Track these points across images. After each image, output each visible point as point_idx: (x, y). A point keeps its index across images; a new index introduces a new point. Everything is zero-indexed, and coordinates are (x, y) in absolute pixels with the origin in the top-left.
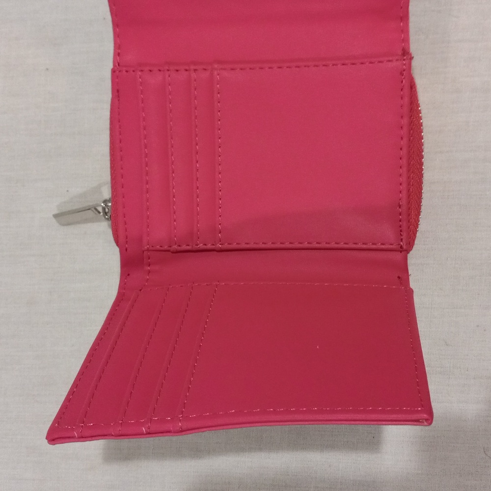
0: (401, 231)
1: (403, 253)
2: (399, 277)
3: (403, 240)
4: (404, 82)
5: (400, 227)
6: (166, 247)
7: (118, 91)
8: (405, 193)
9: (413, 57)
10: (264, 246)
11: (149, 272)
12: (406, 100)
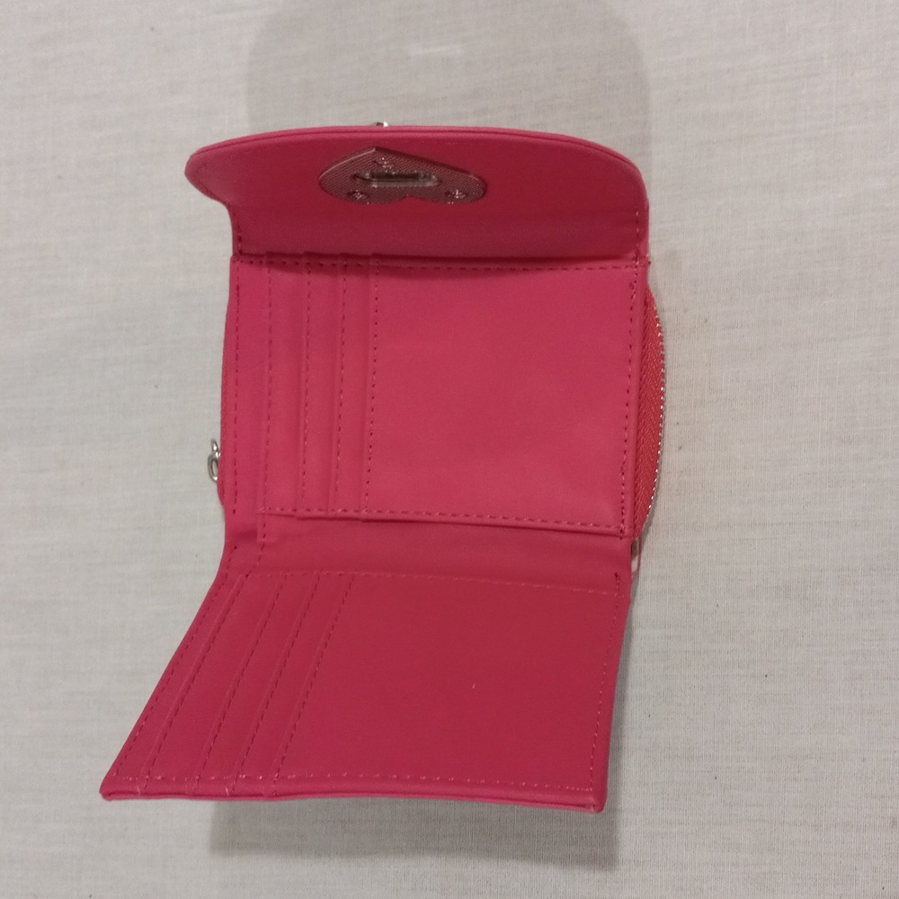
0: (623, 508)
1: (624, 540)
2: (616, 575)
3: (625, 522)
4: (634, 297)
5: (622, 502)
6: (289, 511)
7: (238, 288)
8: (631, 454)
9: (649, 263)
10: (428, 518)
11: (263, 546)
12: (638, 323)
